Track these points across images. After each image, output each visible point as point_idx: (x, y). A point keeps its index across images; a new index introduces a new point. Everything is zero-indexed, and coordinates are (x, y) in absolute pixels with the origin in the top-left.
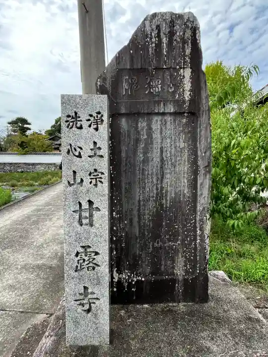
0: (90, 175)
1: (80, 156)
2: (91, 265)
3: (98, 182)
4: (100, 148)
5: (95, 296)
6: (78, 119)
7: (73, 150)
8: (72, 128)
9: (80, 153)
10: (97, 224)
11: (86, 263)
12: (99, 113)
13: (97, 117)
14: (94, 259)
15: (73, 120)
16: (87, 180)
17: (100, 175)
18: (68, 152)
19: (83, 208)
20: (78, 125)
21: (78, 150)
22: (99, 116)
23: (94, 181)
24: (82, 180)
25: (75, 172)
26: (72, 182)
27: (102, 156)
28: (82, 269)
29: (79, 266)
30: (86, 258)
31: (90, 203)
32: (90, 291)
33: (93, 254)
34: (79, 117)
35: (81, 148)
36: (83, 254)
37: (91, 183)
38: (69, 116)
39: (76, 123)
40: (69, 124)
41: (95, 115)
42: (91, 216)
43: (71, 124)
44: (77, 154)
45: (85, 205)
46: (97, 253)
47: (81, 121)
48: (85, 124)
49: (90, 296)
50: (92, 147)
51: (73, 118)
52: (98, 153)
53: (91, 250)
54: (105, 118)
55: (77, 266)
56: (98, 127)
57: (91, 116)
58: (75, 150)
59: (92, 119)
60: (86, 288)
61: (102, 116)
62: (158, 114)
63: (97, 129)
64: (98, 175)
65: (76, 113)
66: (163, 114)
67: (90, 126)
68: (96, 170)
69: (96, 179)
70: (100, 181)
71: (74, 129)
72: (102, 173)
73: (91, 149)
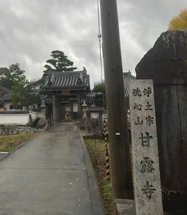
0: (146, 119)
1: (140, 109)
2: (149, 169)
3: (151, 123)
4: (150, 106)
5: (153, 188)
6: (139, 91)
7: (137, 106)
8: (136, 96)
9: (140, 108)
10: (151, 145)
11: (147, 167)
12: (149, 88)
13: (148, 90)
14: (151, 165)
15: (136, 92)
16: (145, 122)
17: (152, 119)
18: (135, 108)
19: (144, 136)
20: (139, 94)
21: (140, 106)
22: (149, 89)
23: (149, 122)
24: (142, 122)
25: (138, 118)
26: (137, 123)
27: (152, 109)
28: (145, 171)
29: (143, 169)
30: (147, 165)
31: (147, 133)
32: (150, 184)
33: (151, 162)
34: (139, 90)
35: (141, 105)
36: (145, 162)
37: (147, 123)
38: (134, 90)
39: (138, 93)
40: (134, 94)
41: (147, 89)
42: (148, 141)
43: (136, 94)
44: (139, 108)
45: (145, 135)
46: (152, 162)
47: (140, 92)
48: (143, 94)
49: (150, 188)
50: (147, 105)
51: (136, 91)
52: (150, 108)
53: (149, 160)
54: (152, 90)
55: (142, 169)
56: (149, 95)
57: (145, 89)
58: (138, 106)
59: (146, 91)
60: (147, 182)
61: (151, 89)
62: (174, 85)
63: (148, 96)
64: (150, 119)
65: (137, 88)
66: (177, 85)
67: (145, 94)
68: (149, 117)
69: (150, 121)
70: (152, 122)
71: (137, 96)
72: (153, 118)
73: (146, 106)
